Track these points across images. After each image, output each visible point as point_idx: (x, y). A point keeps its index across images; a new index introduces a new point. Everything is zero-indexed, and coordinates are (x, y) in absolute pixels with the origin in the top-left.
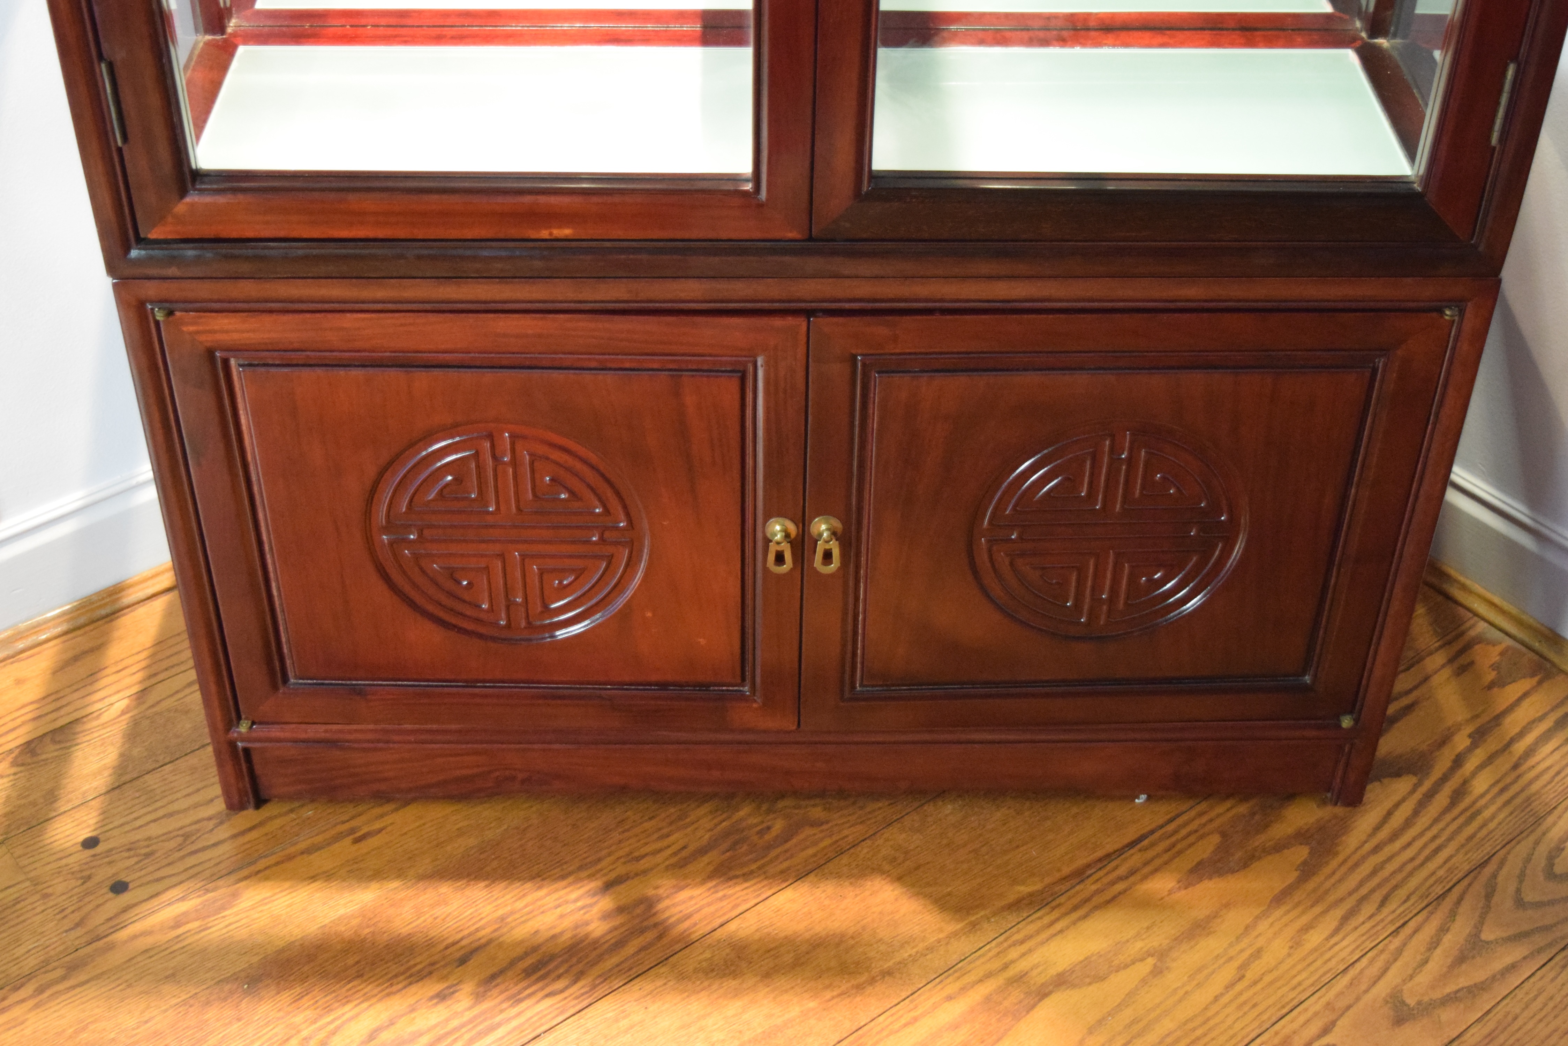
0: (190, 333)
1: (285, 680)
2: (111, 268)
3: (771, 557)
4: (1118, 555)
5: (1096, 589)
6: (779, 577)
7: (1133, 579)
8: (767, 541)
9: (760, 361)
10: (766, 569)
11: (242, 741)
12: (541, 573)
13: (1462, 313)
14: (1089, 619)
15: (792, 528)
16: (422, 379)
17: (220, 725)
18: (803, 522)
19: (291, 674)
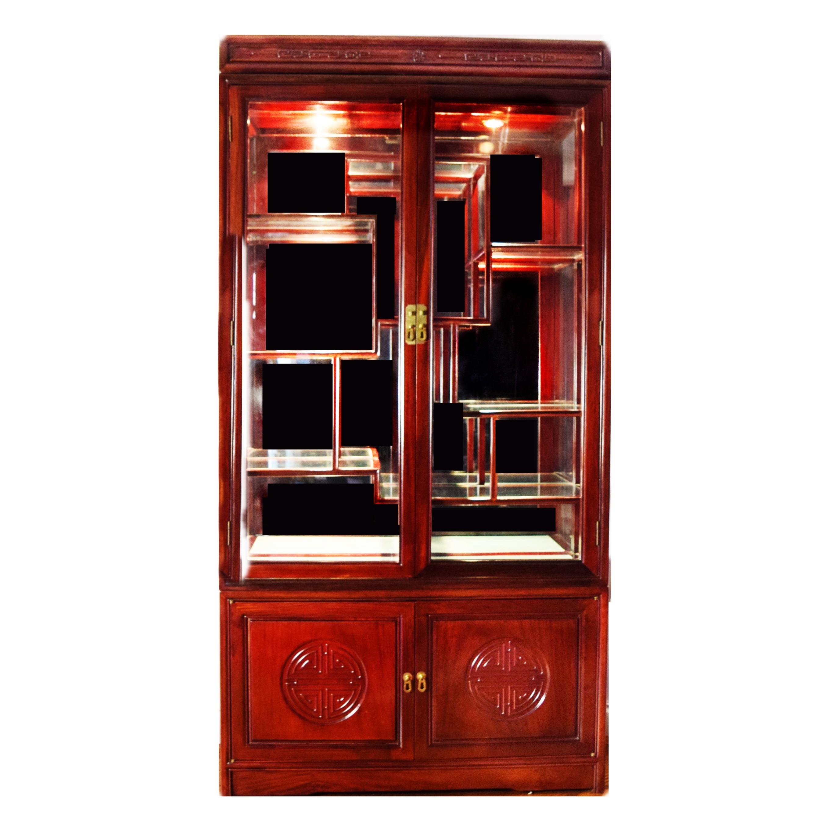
0: (238, 609)
1: (248, 742)
2: (221, 588)
3: (405, 686)
4: (511, 688)
5: (506, 701)
6: (408, 694)
7: (517, 697)
8: (403, 681)
9: (401, 616)
10: (403, 691)
11: (231, 768)
12: (334, 696)
13: (599, 598)
14: (505, 713)
15: (411, 675)
16: (303, 624)
17: (225, 761)
18: (414, 674)
19: (250, 740)
